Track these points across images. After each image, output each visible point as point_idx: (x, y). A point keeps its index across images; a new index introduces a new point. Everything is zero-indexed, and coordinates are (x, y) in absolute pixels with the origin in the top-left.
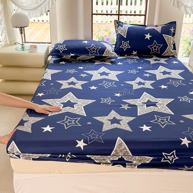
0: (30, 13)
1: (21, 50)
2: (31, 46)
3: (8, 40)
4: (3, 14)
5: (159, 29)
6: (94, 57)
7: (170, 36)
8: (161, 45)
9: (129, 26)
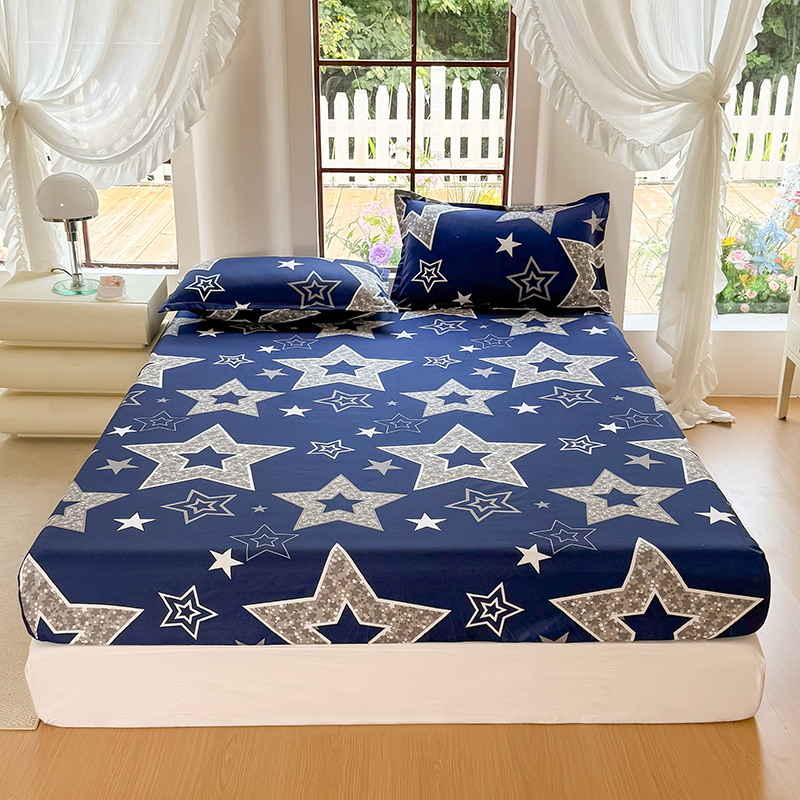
0: (103, 172)
1: (71, 293)
2: (105, 281)
3: (28, 260)
4: (10, 176)
5: (545, 221)
6: (317, 312)
7: (585, 244)
8: (552, 275)
9: (444, 212)
